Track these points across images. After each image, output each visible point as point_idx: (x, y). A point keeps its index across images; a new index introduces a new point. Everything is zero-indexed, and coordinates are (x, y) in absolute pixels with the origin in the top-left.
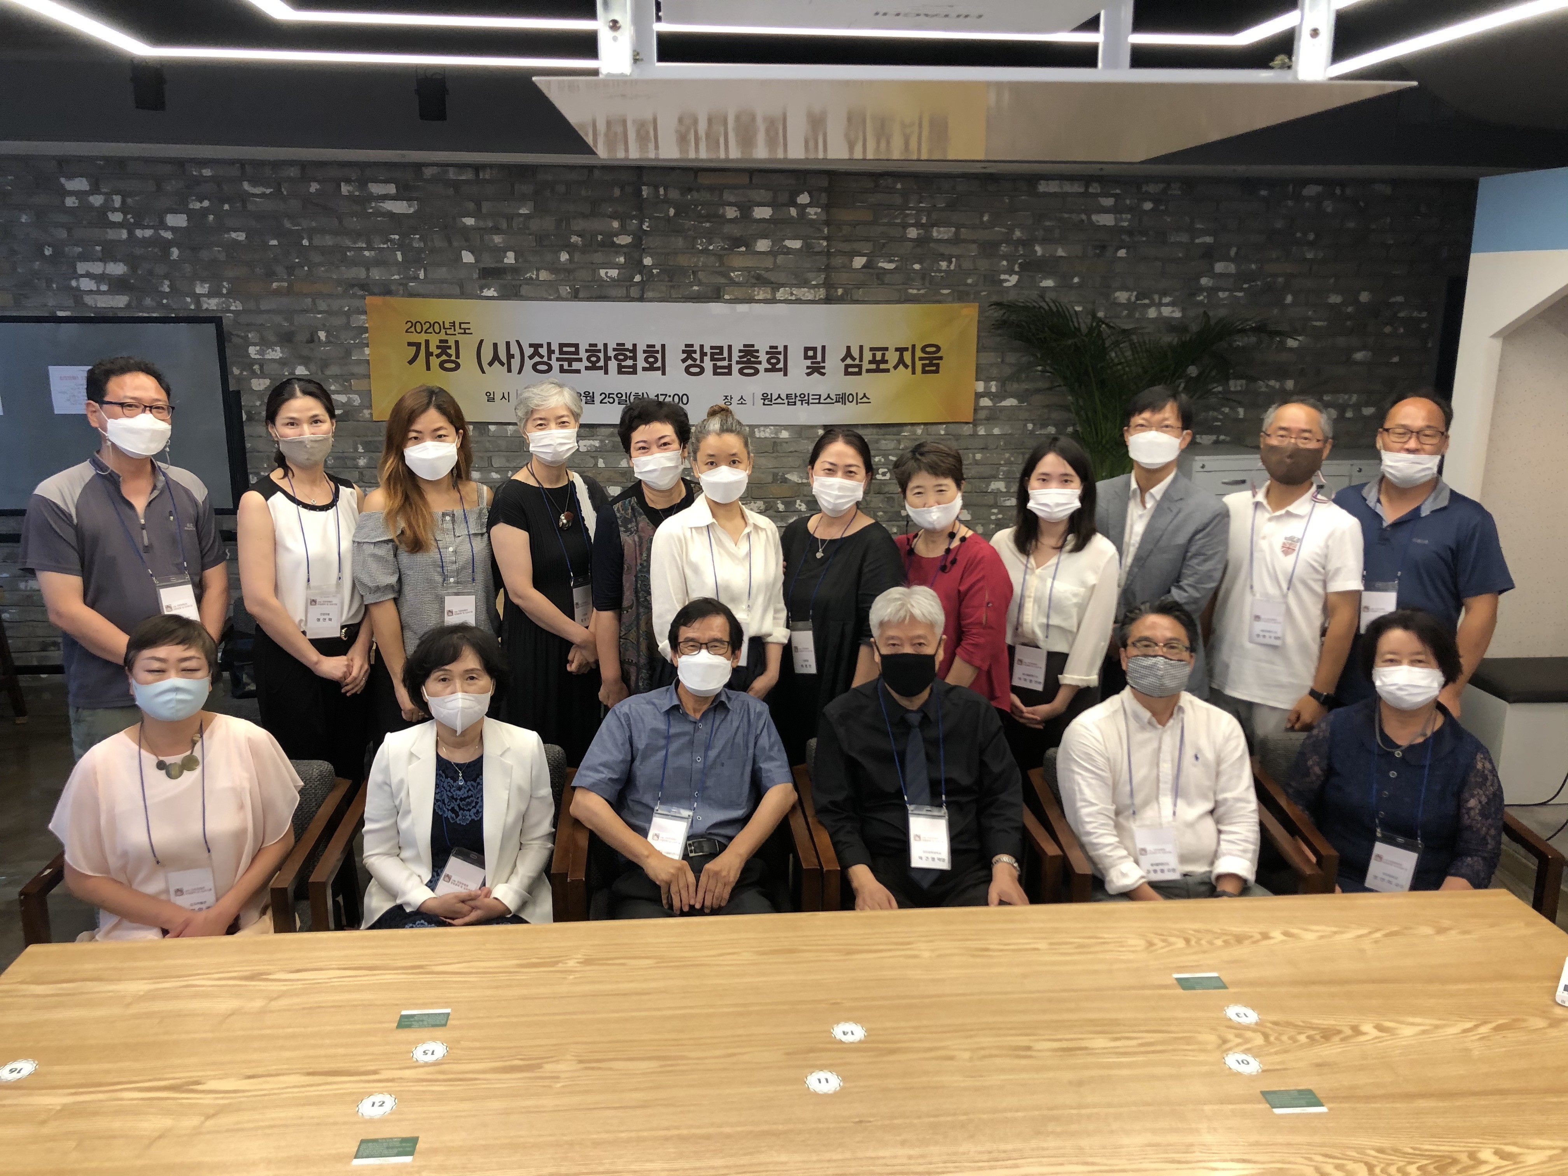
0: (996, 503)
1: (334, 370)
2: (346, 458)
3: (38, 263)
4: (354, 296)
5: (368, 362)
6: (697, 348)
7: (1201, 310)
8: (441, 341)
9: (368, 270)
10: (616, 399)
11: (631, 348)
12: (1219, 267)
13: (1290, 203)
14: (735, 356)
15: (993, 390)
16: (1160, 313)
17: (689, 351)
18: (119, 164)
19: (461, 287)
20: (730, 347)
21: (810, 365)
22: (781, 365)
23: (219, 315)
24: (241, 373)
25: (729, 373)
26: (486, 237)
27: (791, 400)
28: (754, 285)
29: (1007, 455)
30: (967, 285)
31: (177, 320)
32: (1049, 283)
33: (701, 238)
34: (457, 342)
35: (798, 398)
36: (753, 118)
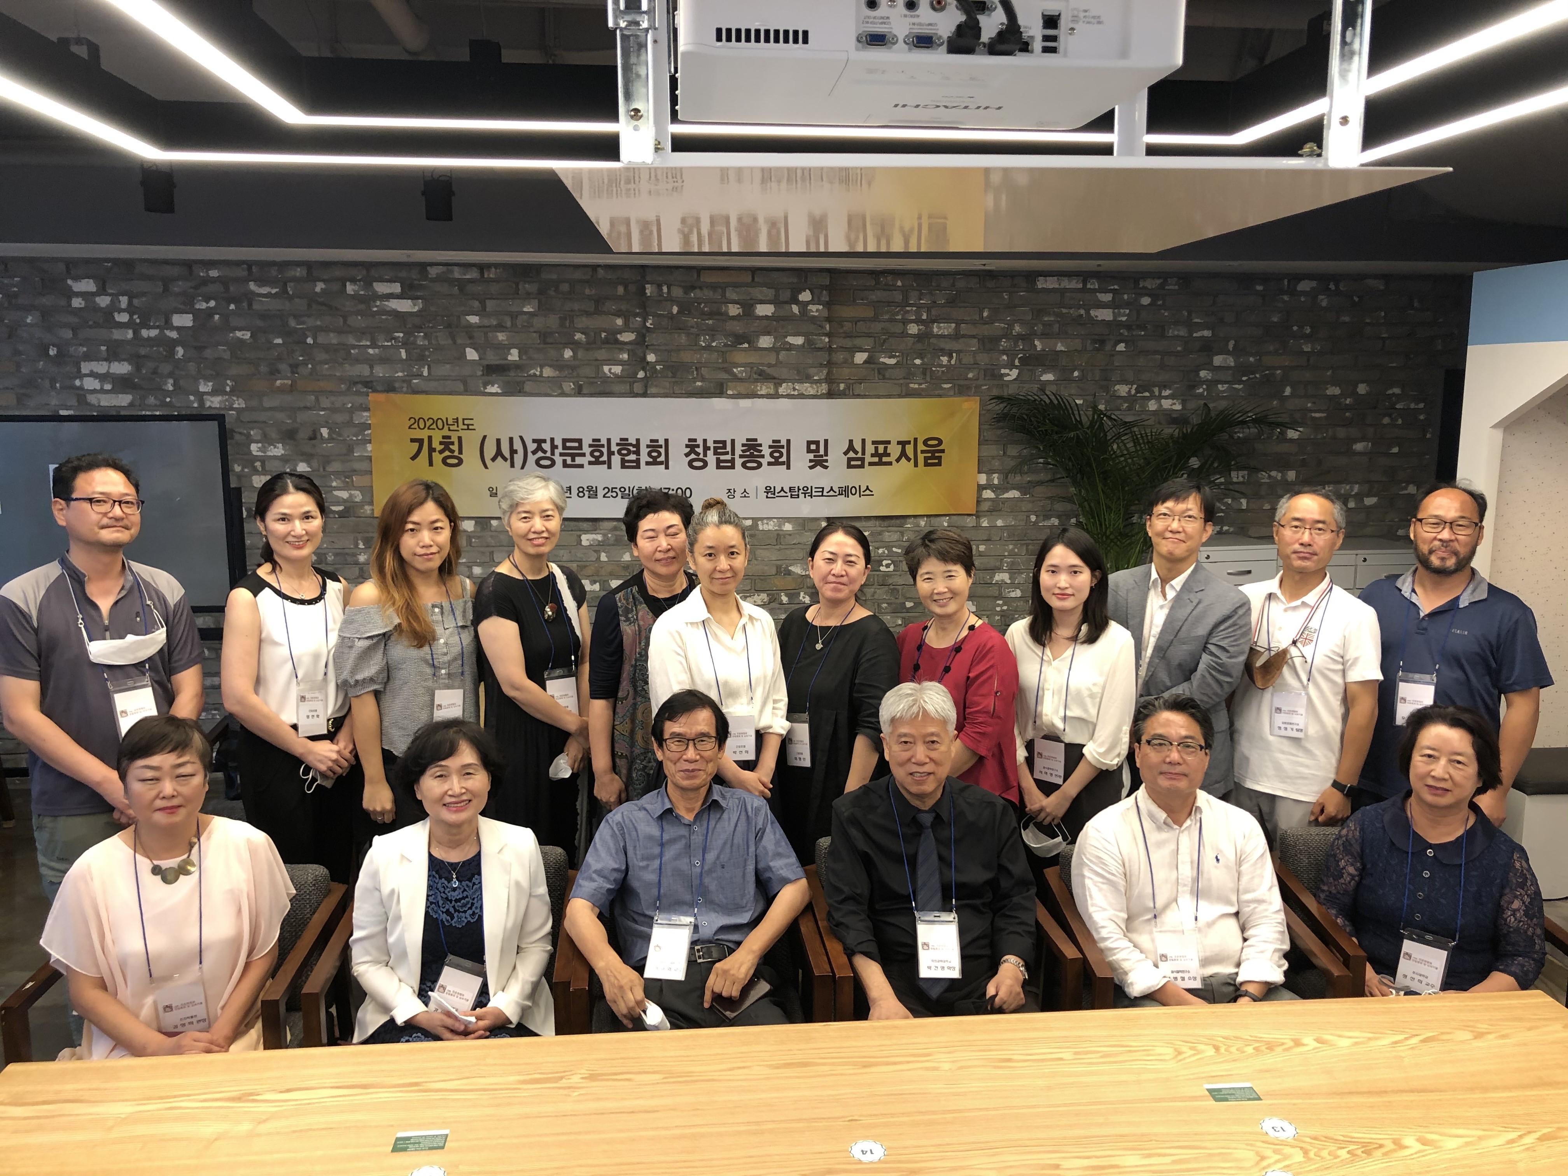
0: (1000, 594)
1: (335, 466)
2: (347, 554)
3: (41, 363)
4: (358, 393)
5: (370, 458)
6: (700, 442)
7: (1202, 402)
8: (444, 437)
9: (371, 367)
10: (619, 493)
11: (634, 442)
12: (1218, 360)
13: (1286, 298)
14: (738, 451)
15: (996, 482)
16: (1161, 406)
17: (692, 446)
18: (127, 266)
19: (465, 383)
20: (733, 441)
21: (812, 458)
22: (784, 459)
23: (222, 412)
24: (243, 470)
25: (733, 467)
26: (490, 335)
27: (793, 493)
28: (756, 381)
29: (1011, 547)
30: (967, 379)
31: (180, 418)
32: (1049, 377)
33: (704, 335)
34: (460, 438)
35: (801, 491)
36: (755, 220)
